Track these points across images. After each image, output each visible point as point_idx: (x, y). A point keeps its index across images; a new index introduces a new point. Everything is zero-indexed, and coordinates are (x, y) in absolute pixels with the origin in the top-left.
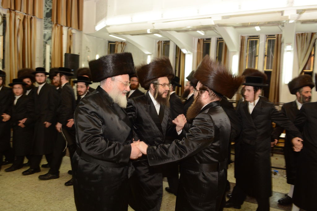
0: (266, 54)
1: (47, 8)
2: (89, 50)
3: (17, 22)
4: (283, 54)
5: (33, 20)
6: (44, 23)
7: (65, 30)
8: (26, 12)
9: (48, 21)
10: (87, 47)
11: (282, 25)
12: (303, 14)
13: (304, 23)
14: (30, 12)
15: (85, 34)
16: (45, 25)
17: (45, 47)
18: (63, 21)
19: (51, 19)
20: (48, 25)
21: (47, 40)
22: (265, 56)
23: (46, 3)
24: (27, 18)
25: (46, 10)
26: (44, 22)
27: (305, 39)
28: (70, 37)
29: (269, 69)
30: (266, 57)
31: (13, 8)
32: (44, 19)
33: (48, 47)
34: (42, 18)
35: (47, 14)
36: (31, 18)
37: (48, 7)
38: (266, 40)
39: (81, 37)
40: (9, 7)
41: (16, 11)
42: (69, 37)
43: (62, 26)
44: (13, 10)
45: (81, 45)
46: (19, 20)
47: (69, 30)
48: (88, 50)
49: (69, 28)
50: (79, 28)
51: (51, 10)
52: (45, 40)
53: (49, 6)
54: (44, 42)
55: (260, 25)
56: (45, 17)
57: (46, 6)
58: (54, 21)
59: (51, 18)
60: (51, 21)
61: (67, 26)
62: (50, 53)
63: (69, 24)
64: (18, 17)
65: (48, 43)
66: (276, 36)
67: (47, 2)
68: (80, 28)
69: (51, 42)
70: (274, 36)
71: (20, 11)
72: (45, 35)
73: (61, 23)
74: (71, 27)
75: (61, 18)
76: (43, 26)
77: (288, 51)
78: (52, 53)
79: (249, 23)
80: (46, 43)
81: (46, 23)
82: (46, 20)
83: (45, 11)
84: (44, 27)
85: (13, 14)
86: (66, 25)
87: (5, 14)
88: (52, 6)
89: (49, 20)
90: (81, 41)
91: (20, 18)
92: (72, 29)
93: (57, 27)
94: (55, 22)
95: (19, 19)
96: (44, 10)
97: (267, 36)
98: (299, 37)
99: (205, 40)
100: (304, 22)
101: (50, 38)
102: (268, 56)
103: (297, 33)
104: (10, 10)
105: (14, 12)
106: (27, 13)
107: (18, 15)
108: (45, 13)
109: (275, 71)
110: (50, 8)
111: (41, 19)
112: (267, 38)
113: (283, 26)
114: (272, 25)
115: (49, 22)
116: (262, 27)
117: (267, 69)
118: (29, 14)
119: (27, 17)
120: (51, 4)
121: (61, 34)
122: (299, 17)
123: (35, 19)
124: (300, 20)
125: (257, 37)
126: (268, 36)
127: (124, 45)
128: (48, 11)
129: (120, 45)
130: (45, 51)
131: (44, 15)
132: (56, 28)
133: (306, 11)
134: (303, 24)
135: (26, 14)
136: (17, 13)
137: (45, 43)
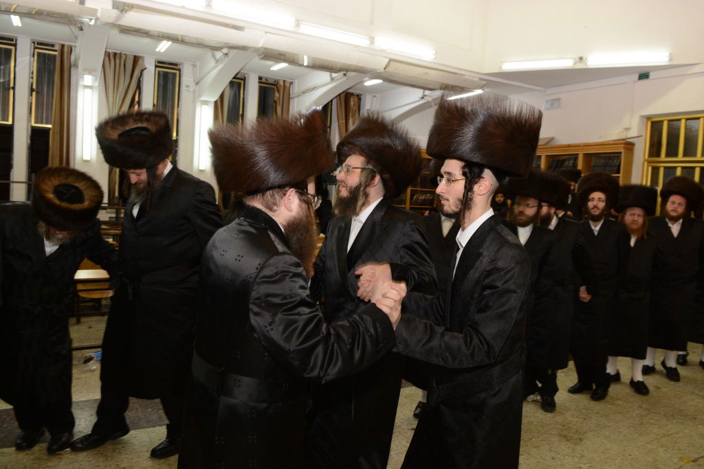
0: (34, 87)
11: (80, 25)
12: (128, 13)
13: (125, 33)
22: (33, 90)
27: (122, 67)
29: (42, 123)
30: (34, 93)
38: (34, 51)
55: (22, 15)
66: (57, 48)
70: (53, 46)
77: (86, 87)
79: (12, 5)
97: (34, 43)
98: (109, 59)
100: (126, 30)
102: (37, 93)
109: (57, 130)
112: (35, 48)
113: (81, 29)
114: (56, 22)
116: (28, 20)
117: (36, 122)
122: (118, 18)
124: (120, 25)
125: (12, 41)
126: (38, 44)
133: (135, 9)
134: (122, 34)
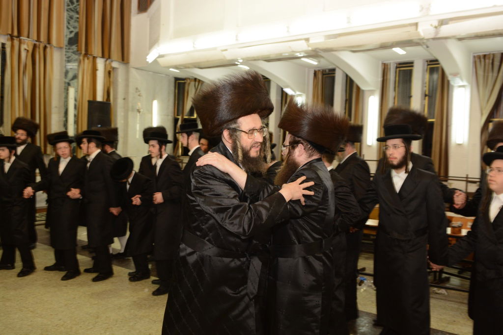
0: (427, 93)
1: (70, 30)
2: (140, 94)
3: (23, 54)
4: (452, 91)
5: (48, 50)
6: (66, 55)
7: (100, 63)
8: (36, 38)
9: (71, 51)
10: (137, 89)
14: (43, 38)
15: (134, 68)
16: (67, 56)
17: (67, 90)
18: (96, 49)
19: (76, 48)
20: (72, 57)
21: (69, 79)
22: (426, 95)
23: (69, 23)
24: (39, 48)
25: (68, 33)
26: (66, 52)
27: (490, 66)
28: (109, 73)
30: (427, 98)
31: (16, 33)
32: (65, 47)
33: (72, 91)
34: (62, 46)
35: (70, 39)
36: (45, 48)
37: (72, 29)
38: (427, 68)
39: (127, 73)
40: (10, 32)
41: (21, 38)
42: (107, 73)
43: (94, 58)
44: (17, 37)
45: (127, 86)
46: (26, 51)
47: (108, 62)
48: (138, 93)
49: (107, 60)
50: (123, 59)
51: (77, 34)
52: (67, 81)
53: (74, 28)
54: (65, 83)
56: (67, 44)
57: (68, 28)
58: (81, 51)
59: (76, 46)
60: (78, 51)
61: (103, 57)
62: (76, 100)
63: (106, 54)
64: (24, 47)
65: (71, 84)
67: (71, 22)
68: (125, 58)
69: (78, 82)
71: (28, 37)
72: (67, 73)
73: (93, 53)
74: (109, 57)
75: (93, 45)
76: (64, 58)
77: (460, 86)
78: (78, 100)
80: (69, 84)
81: (69, 54)
82: (69, 49)
83: (66, 36)
84: (66, 61)
85: (16, 42)
86: (101, 56)
87: (3, 42)
88: (78, 26)
89: (73, 49)
90: (127, 80)
91: (27, 48)
92: (112, 61)
93: (88, 59)
94: (83, 52)
95: (25, 49)
96: (65, 34)
98: (480, 61)
99: (327, 71)
101: (75, 77)
102: (430, 97)
103: (476, 55)
104: (12, 37)
105: (18, 39)
106: (38, 40)
107: (24, 44)
108: (67, 39)
109: (439, 122)
110: (76, 31)
111: (61, 48)
112: (428, 65)
113: (427, 46)
115: (74, 53)
118: (41, 42)
119: (38, 46)
120: (76, 24)
121: (94, 70)
123: (51, 48)
125: (410, 64)
126: (430, 61)
127: (200, 84)
128: (72, 35)
129: (192, 83)
130: (67, 97)
131: (65, 41)
132: (86, 61)
135: (36, 41)
136: (22, 41)
137: (67, 85)
